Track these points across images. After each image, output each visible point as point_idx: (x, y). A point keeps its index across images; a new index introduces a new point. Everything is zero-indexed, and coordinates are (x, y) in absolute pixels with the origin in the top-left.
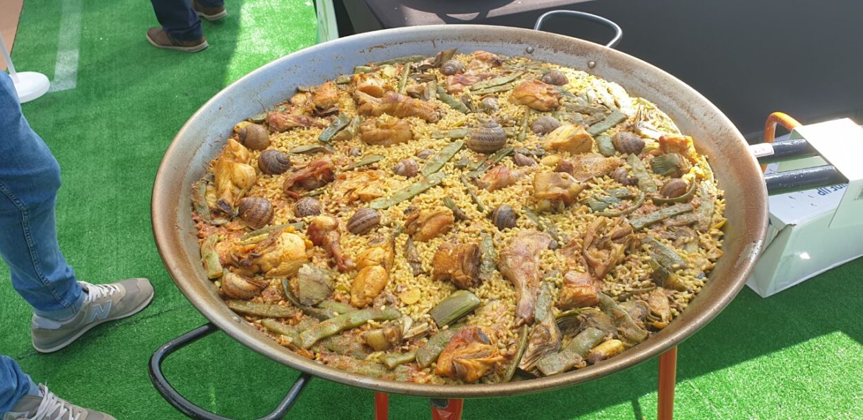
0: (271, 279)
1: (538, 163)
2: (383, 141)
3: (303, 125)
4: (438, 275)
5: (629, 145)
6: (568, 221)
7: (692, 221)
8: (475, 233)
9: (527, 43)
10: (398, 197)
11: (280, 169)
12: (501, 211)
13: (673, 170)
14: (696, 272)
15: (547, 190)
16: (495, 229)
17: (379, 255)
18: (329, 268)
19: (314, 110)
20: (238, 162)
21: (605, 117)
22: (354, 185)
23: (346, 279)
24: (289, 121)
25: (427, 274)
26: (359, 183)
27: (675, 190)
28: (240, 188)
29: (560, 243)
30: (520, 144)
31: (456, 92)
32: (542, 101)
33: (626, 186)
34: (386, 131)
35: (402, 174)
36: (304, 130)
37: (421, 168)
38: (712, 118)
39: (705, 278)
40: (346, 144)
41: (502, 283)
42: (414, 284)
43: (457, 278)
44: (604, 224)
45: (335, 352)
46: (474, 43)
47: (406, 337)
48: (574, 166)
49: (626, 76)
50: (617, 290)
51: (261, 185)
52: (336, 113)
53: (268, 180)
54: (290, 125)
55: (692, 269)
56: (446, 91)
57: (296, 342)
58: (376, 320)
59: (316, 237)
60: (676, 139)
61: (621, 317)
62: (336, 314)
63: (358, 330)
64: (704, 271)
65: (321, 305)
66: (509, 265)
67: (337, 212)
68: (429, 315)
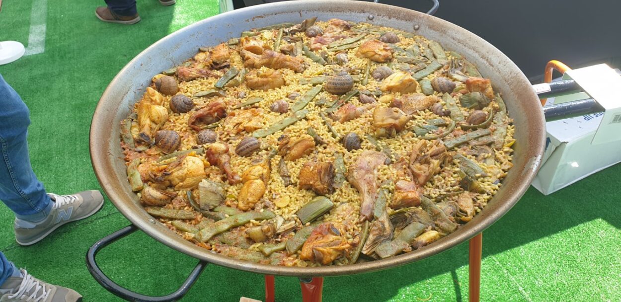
0: (179, 190)
1: (377, 101)
2: (262, 87)
3: (203, 76)
4: (302, 186)
5: (444, 86)
6: (399, 144)
7: (490, 141)
8: (330, 153)
9: (369, 12)
10: (274, 128)
11: (186, 109)
12: (350, 137)
13: (476, 104)
14: (493, 179)
15: (383, 121)
16: (345, 150)
17: (259, 171)
18: (222, 182)
19: (211, 65)
20: (154, 104)
21: (426, 66)
22: (241, 120)
23: (234, 190)
24: (193, 73)
25: (295, 185)
26: (244, 118)
27: (477, 119)
28: (156, 124)
29: (393, 160)
30: (364, 87)
31: (316, 49)
32: (379, 55)
33: (441, 117)
34: (265, 79)
35: (277, 111)
36: (204, 79)
37: (291, 106)
38: (505, 65)
39: (499, 184)
40: (235, 90)
41: (350, 191)
42: (285, 193)
43: (317, 187)
44: (425, 145)
45: (226, 244)
46: (330, 13)
47: (278, 232)
48: (403, 103)
49: (442, 36)
50: (434, 194)
51: (172, 121)
52: (228, 66)
53: (177, 118)
54: (194, 76)
55: (490, 177)
56: (309, 49)
57: (197, 237)
58: (257, 220)
59: (212, 159)
60: (478, 81)
61: (437, 214)
62: (227, 216)
63: (243, 228)
64: (499, 179)
65: (216, 210)
66: (355, 177)
67: (228, 140)
68: (296, 215)
